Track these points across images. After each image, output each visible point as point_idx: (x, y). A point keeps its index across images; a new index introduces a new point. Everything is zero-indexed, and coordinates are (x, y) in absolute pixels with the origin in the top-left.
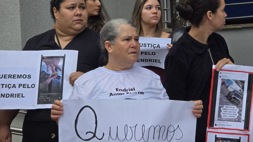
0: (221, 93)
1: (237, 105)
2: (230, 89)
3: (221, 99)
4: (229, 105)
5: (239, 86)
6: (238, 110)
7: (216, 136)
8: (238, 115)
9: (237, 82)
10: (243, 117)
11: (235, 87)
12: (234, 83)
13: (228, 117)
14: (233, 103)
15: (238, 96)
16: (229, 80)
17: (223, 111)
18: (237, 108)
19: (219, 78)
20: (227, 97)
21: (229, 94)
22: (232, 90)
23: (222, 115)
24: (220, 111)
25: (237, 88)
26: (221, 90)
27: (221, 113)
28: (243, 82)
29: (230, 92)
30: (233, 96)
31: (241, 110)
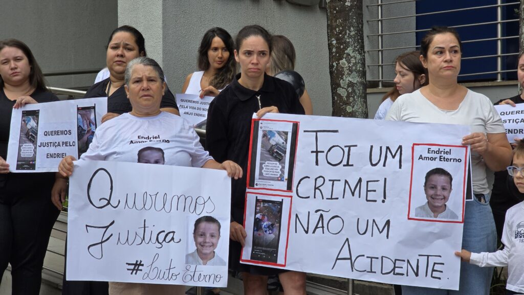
0: (262, 147)
1: (280, 160)
2: (272, 142)
3: (262, 154)
4: (271, 161)
5: (282, 138)
6: (280, 167)
7: (257, 197)
8: (280, 172)
9: (279, 133)
10: (286, 176)
11: (277, 139)
12: (277, 135)
13: (270, 176)
14: (276, 158)
15: (280, 150)
16: (271, 131)
17: (264, 168)
18: (280, 164)
19: (259, 129)
20: (269, 151)
21: (271, 147)
22: (274, 143)
23: (264, 173)
24: (261, 168)
25: (280, 140)
26: (262, 143)
27: (263, 171)
28: (286, 133)
29: (273, 145)
30: (275, 150)
31: (283, 167)
